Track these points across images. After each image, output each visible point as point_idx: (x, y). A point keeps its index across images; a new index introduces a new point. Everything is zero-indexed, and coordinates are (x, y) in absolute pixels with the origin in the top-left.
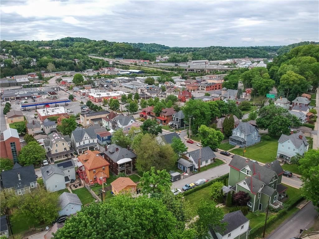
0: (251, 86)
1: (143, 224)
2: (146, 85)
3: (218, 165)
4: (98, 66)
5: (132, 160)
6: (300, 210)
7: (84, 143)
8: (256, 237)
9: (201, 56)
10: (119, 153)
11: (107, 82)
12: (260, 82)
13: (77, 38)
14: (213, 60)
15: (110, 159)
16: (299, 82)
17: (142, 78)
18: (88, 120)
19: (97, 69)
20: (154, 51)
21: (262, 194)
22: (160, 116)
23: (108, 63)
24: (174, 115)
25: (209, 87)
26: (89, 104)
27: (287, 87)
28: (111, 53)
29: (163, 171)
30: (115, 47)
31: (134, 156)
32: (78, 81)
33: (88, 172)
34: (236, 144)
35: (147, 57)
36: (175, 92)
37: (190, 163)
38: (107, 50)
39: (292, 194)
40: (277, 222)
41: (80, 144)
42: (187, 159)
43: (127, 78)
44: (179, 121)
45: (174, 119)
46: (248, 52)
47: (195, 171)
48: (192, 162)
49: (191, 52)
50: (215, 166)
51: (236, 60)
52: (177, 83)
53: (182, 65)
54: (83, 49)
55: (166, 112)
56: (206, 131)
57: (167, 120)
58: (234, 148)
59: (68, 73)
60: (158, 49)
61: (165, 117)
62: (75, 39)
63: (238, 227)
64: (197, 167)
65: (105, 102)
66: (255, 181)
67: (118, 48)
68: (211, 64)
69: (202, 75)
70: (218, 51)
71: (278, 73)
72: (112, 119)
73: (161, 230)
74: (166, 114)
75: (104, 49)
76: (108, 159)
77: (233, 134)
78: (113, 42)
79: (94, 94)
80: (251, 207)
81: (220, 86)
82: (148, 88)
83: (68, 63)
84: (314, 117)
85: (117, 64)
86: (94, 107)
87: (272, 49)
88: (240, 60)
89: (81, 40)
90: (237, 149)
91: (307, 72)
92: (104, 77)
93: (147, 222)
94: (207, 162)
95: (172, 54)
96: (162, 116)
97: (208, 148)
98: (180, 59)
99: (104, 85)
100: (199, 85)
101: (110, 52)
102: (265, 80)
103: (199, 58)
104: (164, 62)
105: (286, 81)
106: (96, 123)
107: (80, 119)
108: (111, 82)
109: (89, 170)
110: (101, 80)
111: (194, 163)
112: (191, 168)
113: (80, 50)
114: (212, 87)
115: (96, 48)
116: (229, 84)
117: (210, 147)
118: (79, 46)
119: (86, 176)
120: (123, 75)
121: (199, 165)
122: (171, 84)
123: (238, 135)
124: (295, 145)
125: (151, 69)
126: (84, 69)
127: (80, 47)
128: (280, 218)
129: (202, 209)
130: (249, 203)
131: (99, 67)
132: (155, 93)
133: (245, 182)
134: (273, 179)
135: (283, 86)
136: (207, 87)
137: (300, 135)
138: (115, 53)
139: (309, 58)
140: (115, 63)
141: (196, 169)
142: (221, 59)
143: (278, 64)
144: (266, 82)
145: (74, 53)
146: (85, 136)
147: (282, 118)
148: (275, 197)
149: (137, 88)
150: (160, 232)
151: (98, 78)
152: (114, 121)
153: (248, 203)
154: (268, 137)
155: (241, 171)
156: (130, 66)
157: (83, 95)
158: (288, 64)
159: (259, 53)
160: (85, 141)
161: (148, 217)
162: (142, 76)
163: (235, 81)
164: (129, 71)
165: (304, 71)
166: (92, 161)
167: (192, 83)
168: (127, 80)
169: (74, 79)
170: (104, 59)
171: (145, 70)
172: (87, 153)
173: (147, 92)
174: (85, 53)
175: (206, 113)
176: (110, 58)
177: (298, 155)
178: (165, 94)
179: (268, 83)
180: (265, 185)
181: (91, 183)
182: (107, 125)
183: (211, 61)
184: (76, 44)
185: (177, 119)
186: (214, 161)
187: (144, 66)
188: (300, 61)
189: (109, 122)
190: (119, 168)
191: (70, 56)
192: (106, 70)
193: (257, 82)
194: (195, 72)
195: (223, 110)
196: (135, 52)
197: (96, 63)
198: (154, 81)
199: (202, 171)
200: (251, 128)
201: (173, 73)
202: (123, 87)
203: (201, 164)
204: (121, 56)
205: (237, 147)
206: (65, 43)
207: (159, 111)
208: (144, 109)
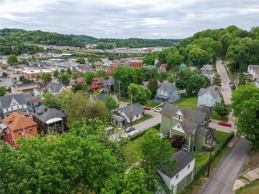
0: (165, 63)
1: (67, 171)
2: (78, 64)
3: (148, 119)
4: (32, 51)
5: (62, 119)
6: (231, 148)
7: (12, 109)
8: (200, 177)
9: (123, 45)
10: (47, 113)
11: (41, 63)
12: (172, 58)
13: (13, 29)
14: (133, 48)
15: (38, 120)
16: (203, 55)
17: (74, 59)
18: (19, 90)
19: (32, 54)
20: (84, 41)
21: (196, 136)
22: (92, 84)
23: (42, 49)
24: (104, 83)
25: (132, 65)
26: (22, 79)
27: (194, 59)
28: (45, 41)
29: (95, 119)
30: (49, 36)
31: (64, 116)
32: (13, 62)
33: (13, 134)
34: (161, 101)
35: (78, 45)
36: (104, 68)
37: (122, 118)
38: (42, 38)
39: (218, 136)
40: (216, 160)
41: (7, 110)
42: (119, 114)
43: (60, 60)
44: (109, 87)
45: (104, 86)
46: (159, 43)
47: (128, 125)
48: (124, 117)
49: (115, 42)
50: (145, 119)
51: (150, 48)
52: (105, 63)
53: (109, 51)
54: (19, 37)
55: (96, 81)
56: (136, 88)
57: (98, 88)
58: (159, 105)
59: (4, 57)
60: (87, 39)
61: (96, 85)
62: (11, 30)
63: (185, 166)
64: (129, 122)
65: (38, 77)
67: (52, 37)
68: (131, 51)
69: (125, 58)
70: (136, 41)
71: (185, 51)
72: (43, 88)
73: (95, 177)
74: (97, 83)
75: (38, 37)
76: (37, 121)
77: (157, 93)
78: (47, 32)
79: (27, 71)
80: (186, 149)
81: (140, 64)
82: (80, 66)
83: (5, 49)
84: (218, 80)
85: (51, 50)
86: (26, 81)
87: (176, 41)
88: (154, 48)
89: (17, 31)
90: (162, 105)
91: (208, 49)
92: (38, 60)
93: (73, 168)
94: (137, 116)
95: (99, 43)
96: (93, 84)
97: (138, 104)
98: (107, 46)
99: (38, 65)
100: (124, 64)
101: (44, 40)
102: (176, 56)
103: (122, 46)
104: (93, 49)
105: (193, 55)
106: (28, 93)
107: (11, 92)
108: (45, 63)
109: (14, 132)
110: (35, 62)
111: (126, 117)
112: (124, 122)
113: (16, 38)
114: (134, 65)
115: (31, 36)
116: (148, 62)
117: (140, 103)
118: (15, 35)
119: (12, 138)
120: (56, 58)
121: (131, 120)
122: (100, 64)
123: (162, 93)
124: (213, 96)
125: (82, 53)
126: (20, 53)
127: (16, 36)
128: (217, 156)
130: (184, 146)
131: (34, 52)
132: (85, 69)
133: (179, 125)
134: (204, 121)
135: (191, 59)
136: (130, 65)
137: (216, 88)
138: (49, 41)
139: (208, 38)
140: (49, 49)
141: (129, 123)
142: (139, 48)
143: (185, 45)
144: (178, 57)
145: (10, 40)
146: (13, 102)
147: (197, 77)
148: (208, 137)
149: (69, 66)
150: (94, 181)
151: (33, 60)
152: (46, 89)
153: (183, 145)
154: (187, 95)
155: (173, 118)
156: (63, 51)
157: (17, 73)
158: (192, 44)
159: (167, 44)
160: (13, 107)
161: (74, 159)
162: (74, 58)
163: (152, 60)
164: (62, 54)
165: (206, 48)
166: (17, 121)
167: (117, 62)
168: (60, 61)
169: (8, 60)
170: (38, 45)
171: (77, 54)
172: (12, 115)
173: (79, 69)
174: (21, 41)
175: (134, 76)
176: (44, 45)
177: (217, 103)
178: (95, 71)
179: (179, 58)
180: (198, 127)
181: (17, 145)
182: (38, 94)
183: (131, 49)
184: (12, 34)
185: (107, 85)
186: (144, 116)
187: (75, 51)
188: (201, 42)
189: (41, 91)
190: (48, 128)
191: (7, 43)
192: (41, 55)
193: (170, 58)
194: (120, 56)
195: (147, 75)
196: (67, 41)
197: (31, 48)
198: (85, 62)
199: (134, 125)
200: (172, 87)
201: (101, 56)
202: (56, 66)
203: (133, 118)
204: (55, 43)
205: (162, 104)
206: (3, 33)
207: (90, 80)
208: (76, 80)
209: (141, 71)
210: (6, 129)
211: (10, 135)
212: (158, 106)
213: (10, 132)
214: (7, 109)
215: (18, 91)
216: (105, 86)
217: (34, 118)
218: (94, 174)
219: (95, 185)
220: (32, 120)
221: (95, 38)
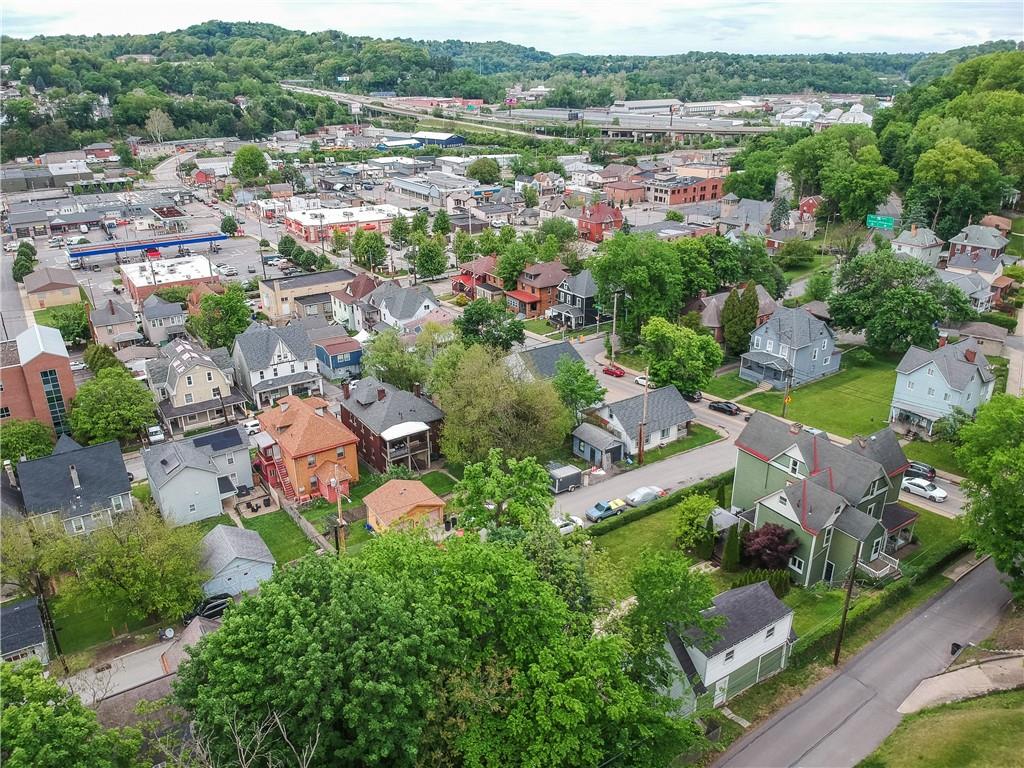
0: (818, 190)
1: (464, 619)
2: (473, 185)
3: (702, 444)
4: (312, 120)
5: (428, 428)
6: (954, 585)
7: (276, 374)
8: (812, 662)
9: (656, 86)
10: (386, 405)
11: (344, 173)
12: (847, 176)
13: (240, 23)
14: (695, 100)
15: (359, 424)
16: (975, 176)
17: (460, 160)
18: (286, 299)
19: (310, 131)
20: (499, 67)
21: (837, 533)
22: (519, 287)
23: (346, 111)
24: (562, 286)
25: (682, 191)
26: (287, 246)
27: (936, 193)
28: (356, 75)
29: (526, 461)
30: (369, 54)
31: (435, 416)
32: (250, 171)
33: (291, 465)
34: (761, 377)
35: (476, 90)
36: (569, 208)
37: (611, 438)
38: (344, 64)
39: (930, 535)
40: (880, 620)
41: (262, 377)
42: (601, 424)
43: (409, 161)
44: (578, 305)
45: (562, 300)
46: (814, 74)
47: (627, 462)
48: (619, 435)
49: (623, 73)
50: (692, 447)
51: (772, 99)
52: (576, 177)
53: (592, 117)
54: (263, 60)
55: (536, 276)
56: (667, 335)
57: (540, 301)
58: (755, 391)
59: (217, 144)
60: (512, 61)
61: (533, 292)
62: (234, 29)
63: (756, 631)
64: (634, 451)
65: (340, 243)
66: (816, 493)
67: (380, 58)
68: (687, 115)
69: (658, 151)
70: (713, 67)
71: (910, 144)
72: (362, 297)
73: (519, 638)
74: (538, 283)
75: (332, 61)
76: (355, 424)
77: (753, 345)
78: (361, 38)
79: (302, 212)
80: (800, 572)
81: (715, 187)
82: (479, 193)
83: (216, 110)
84: (1017, 291)
85: (376, 114)
86: (302, 258)
87: (892, 65)
88: (786, 98)
89: (254, 32)
90: (762, 393)
91: (1004, 144)
92: (332, 159)
93: (476, 615)
94: (664, 433)
95: (559, 76)
96: (523, 288)
97: (671, 391)
98: (587, 95)
99: (333, 185)
100: (646, 186)
101: (351, 73)
102: (863, 168)
103: (651, 93)
104: (532, 107)
105: (933, 172)
106: (313, 310)
107: (258, 296)
108: (356, 174)
109: (296, 459)
110: (323, 167)
111: (625, 437)
112: (616, 454)
113: (252, 67)
114: (690, 191)
115: (306, 57)
116: (744, 183)
117: (678, 387)
118: (248, 52)
119: (287, 474)
120: (396, 152)
121: (640, 445)
122: (557, 183)
123: (770, 348)
124: (951, 382)
125: (488, 130)
126: (268, 129)
127: (252, 54)
128: (888, 607)
129: (646, 577)
130: (795, 560)
131: (317, 122)
132: (501, 211)
133: (785, 497)
134: (874, 487)
135: (924, 189)
136: (673, 192)
137: (967, 351)
138: (368, 76)
139: (1012, 95)
140: (369, 110)
141: (632, 457)
142: (723, 98)
143: (911, 113)
144: (869, 176)
145: (233, 75)
147: (914, 295)
148: (876, 541)
149: (441, 194)
150: (517, 645)
151: (316, 161)
152: (371, 303)
153: (791, 560)
154: (866, 356)
155: (774, 464)
156: (420, 119)
157: (268, 217)
158: (943, 116)
159: (850, 78)
160: (279, 367)
161: (479, 598)
162: (459, 155)
163: (766, 173)
164: (417, 135)
165: (994, 139)
166: (303, 429)
167: (623, 176)
168: (409, 167)
169: (235, 166)
170: (332, 95)
171: (469, 133)
172: (286, 406)
173: (477, 207)
174: (270, 74)
175: (669, 278)
176: (352, 93)
177: (959, 412)
178: (535, 217)
179: (873, 180)
180: (847, 506)
181: (302, 497)
182: (347, 315)
183: (690, 105)
184: (238, 44)
185: (574, 298)
186: (690, 433)
187: (466, 120)
188: (982, 107)
189: (355, 306)
190: (389, 451)
191: (222, 85)
192: (340, 133)
193: (837, 175)
194: (635, 140)
195: (722, 268)
196: (435, 72)
197: (308, 109)
198: (499, 171)
199: (649, 463)
200: (812, 326)
201: (562, 142)
202: (397, 190)
203: (647, 441)
204: (389, 84)
205: (765, 387)
206: (204, 41)
207: (515, 273)
208: (466, 265)
209: (700, 253)
210: (271, 447)
211: (282, 465)
212: (750, 394)
213: (283, 456)
214: (262, 373)
215: (282, 299)
216: (565, 299)
217: (346, 417)
218: (517, 632)
219: (519, 655)
220: (339, 417)
221: (543, 53)
